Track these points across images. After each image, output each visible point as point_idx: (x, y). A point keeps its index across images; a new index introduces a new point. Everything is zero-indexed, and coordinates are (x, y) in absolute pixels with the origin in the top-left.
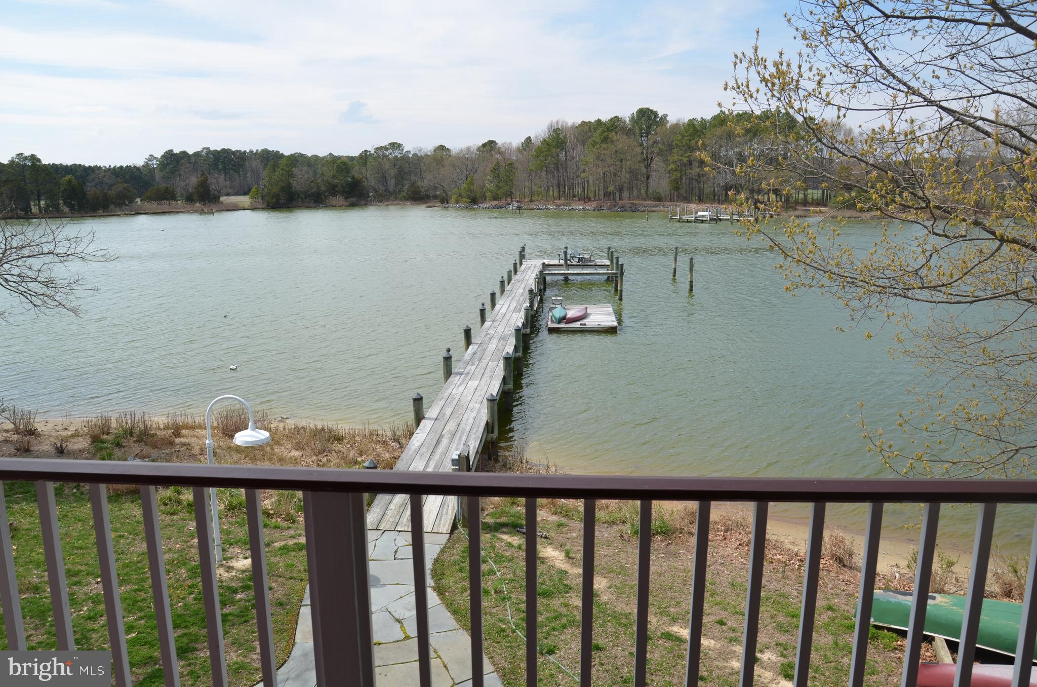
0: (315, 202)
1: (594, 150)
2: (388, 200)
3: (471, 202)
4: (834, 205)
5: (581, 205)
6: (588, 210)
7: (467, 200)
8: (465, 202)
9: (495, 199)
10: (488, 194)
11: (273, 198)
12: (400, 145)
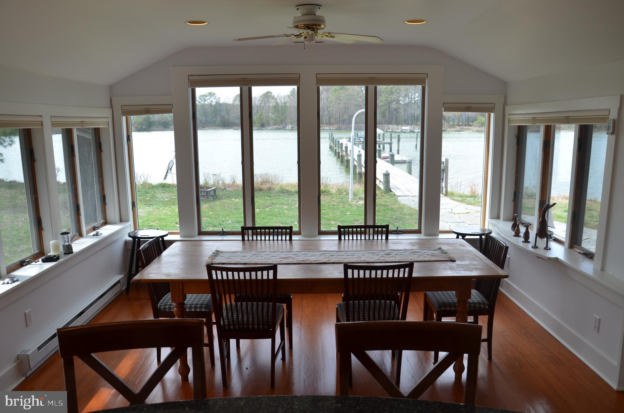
0: (164, 127)
1: (336, 94)
2: (208, 126)
3: (261, 126)
4: (476, 125)
5: (328, 127)
6: (332, 129)
7: (259, 125)
8: (258, 126)
9: (275, 125)
10: (271, 121)
11: (139, 125)
12: (214, 94)
